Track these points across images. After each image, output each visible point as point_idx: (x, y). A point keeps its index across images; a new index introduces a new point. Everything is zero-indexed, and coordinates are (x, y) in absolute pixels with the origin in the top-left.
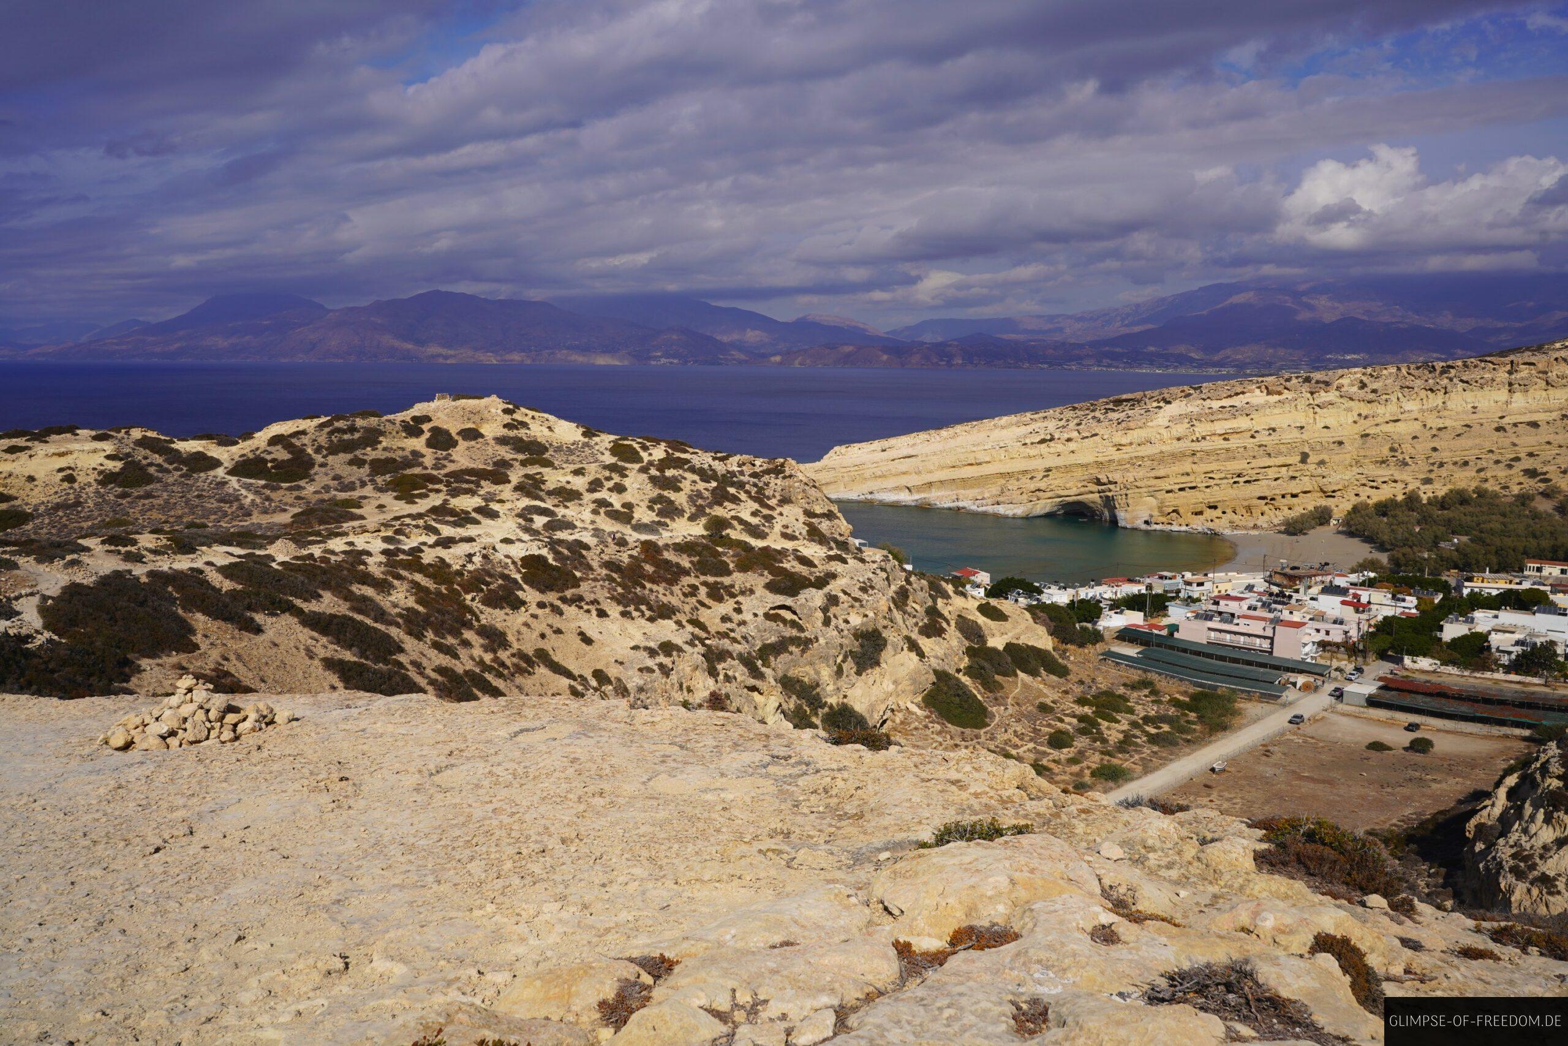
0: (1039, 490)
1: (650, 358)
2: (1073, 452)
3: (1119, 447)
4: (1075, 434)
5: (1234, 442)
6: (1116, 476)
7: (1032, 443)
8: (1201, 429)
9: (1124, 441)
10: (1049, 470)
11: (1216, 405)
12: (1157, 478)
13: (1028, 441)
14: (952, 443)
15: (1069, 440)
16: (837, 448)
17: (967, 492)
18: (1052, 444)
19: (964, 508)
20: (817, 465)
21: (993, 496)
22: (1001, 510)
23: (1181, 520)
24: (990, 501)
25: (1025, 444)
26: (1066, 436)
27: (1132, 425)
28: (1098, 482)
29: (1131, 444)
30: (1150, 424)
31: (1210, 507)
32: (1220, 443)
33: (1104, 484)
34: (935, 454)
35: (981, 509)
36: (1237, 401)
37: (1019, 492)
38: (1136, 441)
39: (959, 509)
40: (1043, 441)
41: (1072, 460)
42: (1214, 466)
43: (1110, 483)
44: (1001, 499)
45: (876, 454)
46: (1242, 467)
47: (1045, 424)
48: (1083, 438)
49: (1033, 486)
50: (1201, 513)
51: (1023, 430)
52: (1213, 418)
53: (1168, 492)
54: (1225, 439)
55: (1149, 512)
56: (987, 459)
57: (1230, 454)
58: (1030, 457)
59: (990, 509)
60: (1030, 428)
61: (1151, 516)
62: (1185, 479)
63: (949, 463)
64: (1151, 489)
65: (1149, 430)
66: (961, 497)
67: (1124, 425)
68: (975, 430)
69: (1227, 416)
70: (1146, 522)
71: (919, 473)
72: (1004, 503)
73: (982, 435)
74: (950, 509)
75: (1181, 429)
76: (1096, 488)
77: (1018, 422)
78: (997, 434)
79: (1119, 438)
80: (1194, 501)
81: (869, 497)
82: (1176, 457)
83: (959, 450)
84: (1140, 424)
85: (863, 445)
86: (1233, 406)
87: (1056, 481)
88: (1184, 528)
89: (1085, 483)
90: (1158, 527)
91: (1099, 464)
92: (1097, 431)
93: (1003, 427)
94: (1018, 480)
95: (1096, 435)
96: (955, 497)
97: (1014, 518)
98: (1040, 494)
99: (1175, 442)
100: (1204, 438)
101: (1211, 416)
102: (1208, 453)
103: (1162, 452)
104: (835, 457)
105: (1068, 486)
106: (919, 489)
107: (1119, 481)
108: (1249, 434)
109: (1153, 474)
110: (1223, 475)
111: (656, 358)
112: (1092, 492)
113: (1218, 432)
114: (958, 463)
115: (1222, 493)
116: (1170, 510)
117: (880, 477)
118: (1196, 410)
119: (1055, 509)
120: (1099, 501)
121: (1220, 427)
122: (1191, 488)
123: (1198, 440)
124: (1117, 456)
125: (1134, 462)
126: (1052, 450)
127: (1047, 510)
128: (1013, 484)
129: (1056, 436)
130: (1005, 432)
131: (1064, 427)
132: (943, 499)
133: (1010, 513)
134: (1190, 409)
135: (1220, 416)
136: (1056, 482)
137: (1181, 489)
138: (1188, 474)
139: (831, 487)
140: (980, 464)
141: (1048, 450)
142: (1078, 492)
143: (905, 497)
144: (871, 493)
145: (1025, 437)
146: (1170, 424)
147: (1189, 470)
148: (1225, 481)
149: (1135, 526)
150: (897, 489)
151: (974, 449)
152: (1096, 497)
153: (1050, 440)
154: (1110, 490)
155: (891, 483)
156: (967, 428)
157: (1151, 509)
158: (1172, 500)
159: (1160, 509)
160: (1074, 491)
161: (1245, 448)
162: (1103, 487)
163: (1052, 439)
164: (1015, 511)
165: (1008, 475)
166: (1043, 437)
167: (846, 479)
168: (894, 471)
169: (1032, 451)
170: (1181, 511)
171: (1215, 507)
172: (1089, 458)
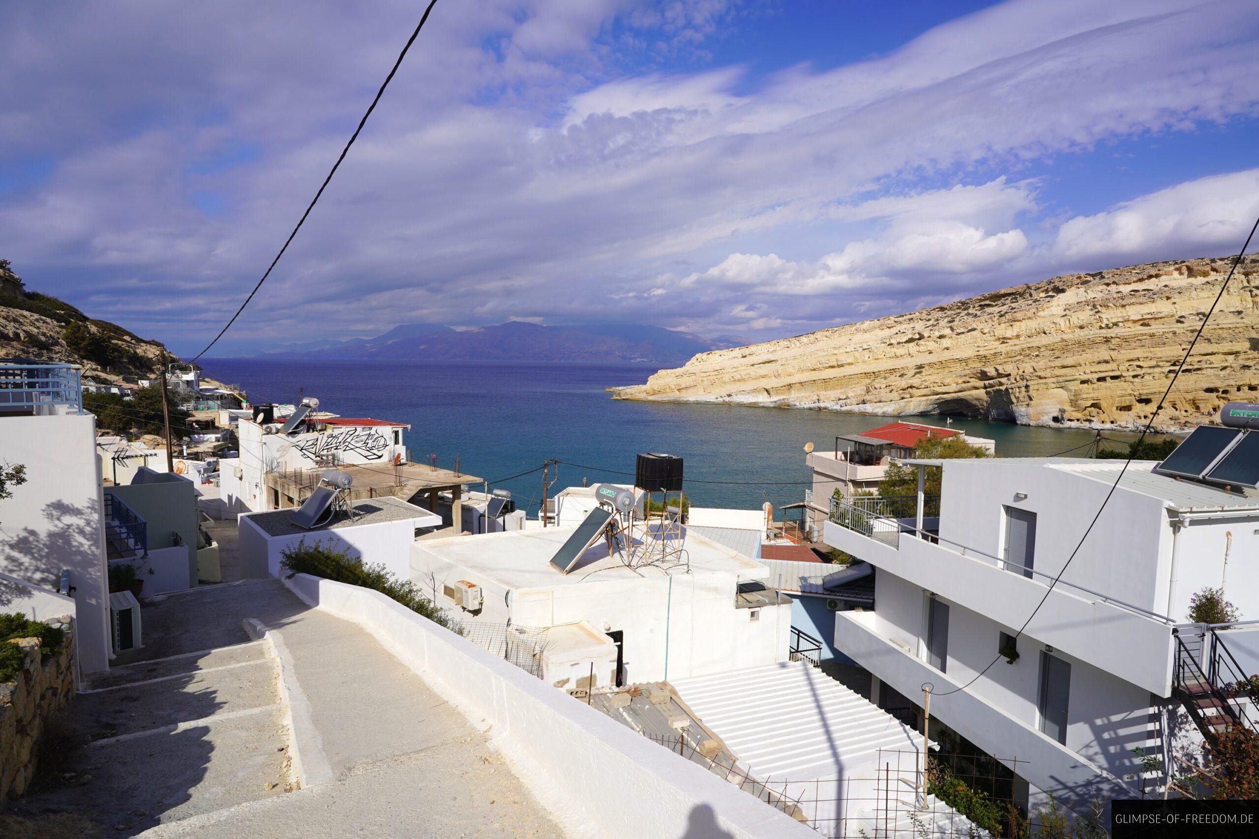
0: (911, 387)
1: (631, 359)
2: (947, 349)
3: (1004, 340)
4: (947, 331)
5: (1156, 328)
6: (1009, 368)
7: (899, 343)
8: (1110, 315)
9: (1009, 333)
10: (921, 367)
11: (1126, 289)
12: (1063, 367)
13: (893, 341)
14: (813, 348)
15: (941, 337)
16: (698, 355)
17: (829, 393)
18: (922, 342)
19: (825, 408)
20: (679, 371)
21: (856, 396)
22: (869, 408)
23: (1103, 417)
24: (854, 401)
25: (891, 344)
26: (937, 334)
27: (1019, 316)
28: (984, 376)
29: (1018, 337)
30: (1041, 314)
31: (1140, 401)
32: (1139, 329)
33: (992, 378)
34: (795, 358)
35: (844, 408)
36: (1151, 284)
37: (888, 390)
38: (1023, 333)
39: (820, 409)
40: (911, 340)
41: (947, 355)
42: (1139, 353)
43: (1000, 375)
44: (867, 398)
45: (736, 360)
46: (1175, 353)
47: (912, 325)
48: (958, 334)
49: (904, 383)
50: (1128, 408)
51: (887, 332)
52: (1124, 302)
53: (1083, 382)
54: (1143, 325)
55: (1059, 406)
56: (850, 361)
57: (1156, 339)
58: (896, 357)
59: (856, 408)
60: (894, 331)
61: (1063, 411)
62: (1103, 367)
63: (809, 365)
64: (1061, 379)
65: (1039, 320)
66: (822, 398)
67: (1008, 316)
68: (836, 335)
69: (1142, 299)
70: (1056, 419)
71: (778, 376)
72: (871, 401)
73: (844, 339)
74: (811, 409)
75: (1085, 316)
76: (981, 384)
77: (882, 325)
78: (859, 337)
79: (1003, 330)
80: (1119, 392)
81: (727, 399)
82: (1082, 345)
83: (820, 353)
84: (1029, 314)
85: (724, 352)
86: (1148, 290)
87: (930, 378)
88: (1108, 426)
89: (967, 379)
90: (1074, 424)
91: (983, 359)
92: (974, 326)
93: (865, 331)
94: (885, 378)
95: (974, 330)
96: (815, 398)
97: (884, 415)
98: (914, 391)
99: (1078, 330)
100: (1116, 324)
101: (1122, 302)
102: (1126, 340)
103: (1063, 340)
104: (696, 363)
105: (946, 381)
106: (777, 390)
107: (1014, 373)
108: (1174, 319)
109: (1058, 363)
110: (1153, 363)
111: (634, 358)
112: (976, 388)
113: (1133, 318)
114: (819, 366)
115: (1154, 384)
116: (1089, 403)
117: (739, 380)
118: (1099, 296)
119: (931, 407)
120: (985, 397)
121: (1134, 312)
122: (1113, 378)
123: (1107, 327)
124: (1003, 348)
125: (1025, 353)
126: (922, 348)
127: (922, 408)
128: (880, 383)
129: (926, 335)
130: (867, 335)
131: (933, 325)
132: (802, 399)
133: (879, 411)
134: (1091, 295)
135: (1133, 300)
136: (932, 378)
137: (1099, 380)
138: (1107, 362)
139: (690, 391)
140: (842, 366)
141: (917, 348)
142: (959, 387)
143: (763, 399)
144: (729, 395)
145: (890, 337)
146: (1067, 312)
147: (1107, 358)
148: (1157, 370)
149: (1040, 423)
150: (755, 391)
151: (836, 352)
152: (981, 393)
153: (919, 339)
154: (1001, 384)
155: (750, 386)
156: (828, 334)
157: (1061, 402)
158: (1089, 393)
159: (1074, 403)
160: (953, 387)
161: (1175, 333)
162: (991, 382)
163: (921, 337)
164: (885, 409)
165: (875, 375)
166: (910, 336)
167: (706, 383)
168: (753, 375)
169: (900, 351)
170: (1104, 404)
171: (1147, 401)
172: (970, 353)
